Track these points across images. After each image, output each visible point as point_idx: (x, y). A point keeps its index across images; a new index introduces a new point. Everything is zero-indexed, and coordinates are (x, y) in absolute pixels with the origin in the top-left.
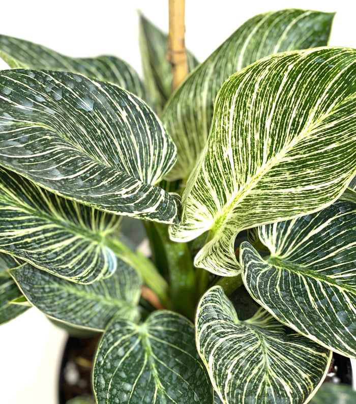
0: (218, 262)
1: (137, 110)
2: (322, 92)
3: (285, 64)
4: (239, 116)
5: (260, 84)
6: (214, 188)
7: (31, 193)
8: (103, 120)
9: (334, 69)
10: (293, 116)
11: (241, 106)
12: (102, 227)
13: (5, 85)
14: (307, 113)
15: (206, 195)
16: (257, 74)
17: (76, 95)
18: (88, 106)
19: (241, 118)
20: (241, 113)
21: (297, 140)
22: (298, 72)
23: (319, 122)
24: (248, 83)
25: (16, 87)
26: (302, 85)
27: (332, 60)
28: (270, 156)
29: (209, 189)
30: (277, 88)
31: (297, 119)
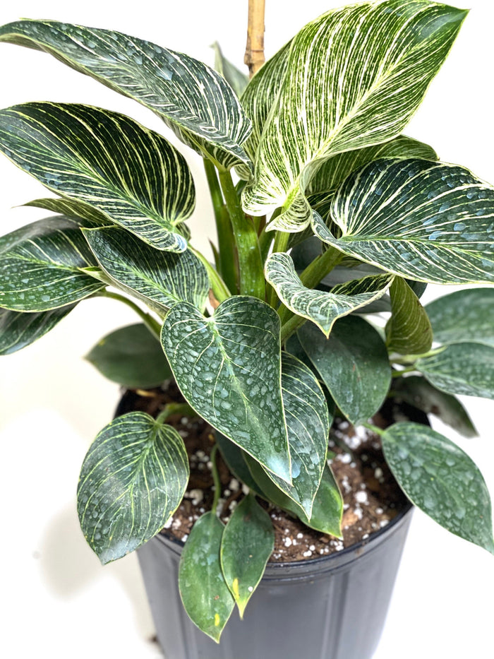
0: (289, 220)
1: (214, 83)
2: (391, 42)
3: (357, 16)
4: (313, 74)
5: (334, 39)
6: (288, 155)
7: (105, 166)
8: (181, 90)
9: (402, 18)
10: (365, 69)
11: (316, 63)
12: (173, 215)
13: (90, 39)
14: (377, 66)
15: (280, 164)
16: (331, 27)
17: (155, 64)
18: (167, 75)
19: (315, 76)
20: (316, 71)
21: (368, 94)
22: (370, 25)
23: (388, 73)
24: (322, 37)
25: (100, 43)
26: (373, 38)
27: (400, 9)
28: (342, 116)
29: (283, 157)
30: (350, 43)
31: (368, 73)
